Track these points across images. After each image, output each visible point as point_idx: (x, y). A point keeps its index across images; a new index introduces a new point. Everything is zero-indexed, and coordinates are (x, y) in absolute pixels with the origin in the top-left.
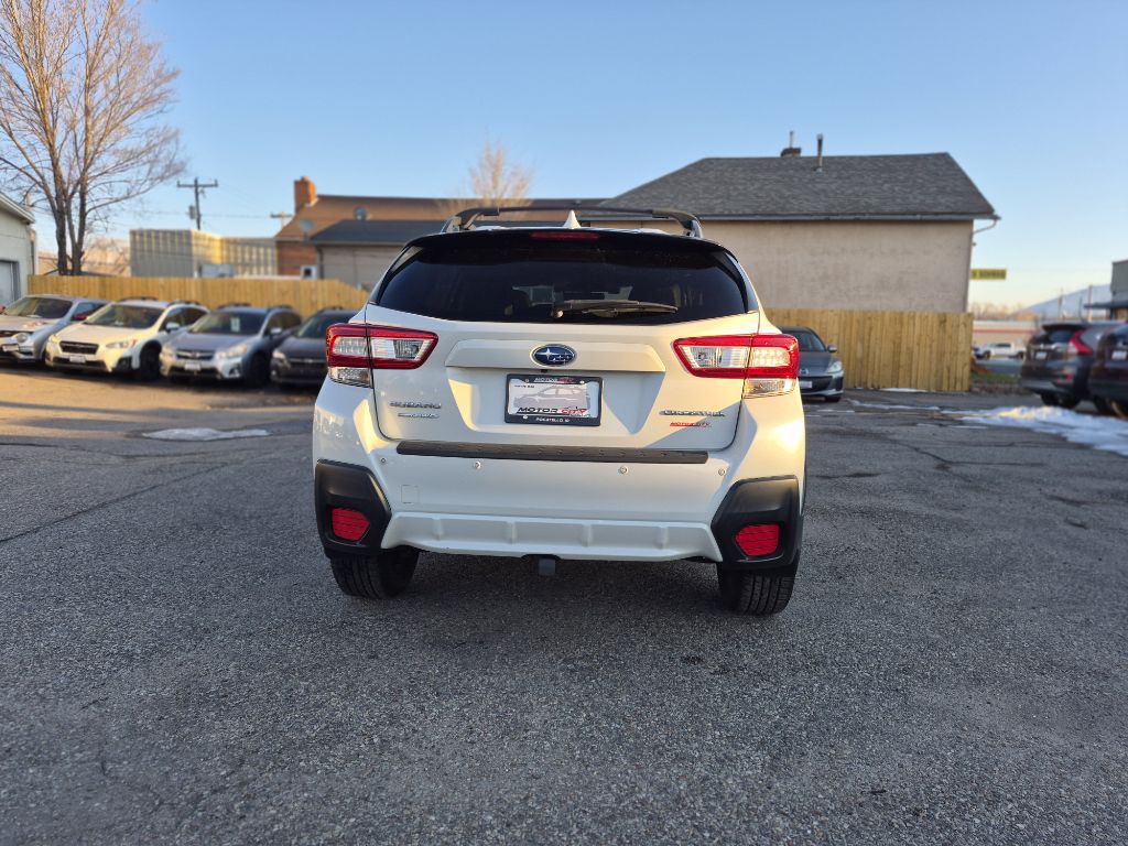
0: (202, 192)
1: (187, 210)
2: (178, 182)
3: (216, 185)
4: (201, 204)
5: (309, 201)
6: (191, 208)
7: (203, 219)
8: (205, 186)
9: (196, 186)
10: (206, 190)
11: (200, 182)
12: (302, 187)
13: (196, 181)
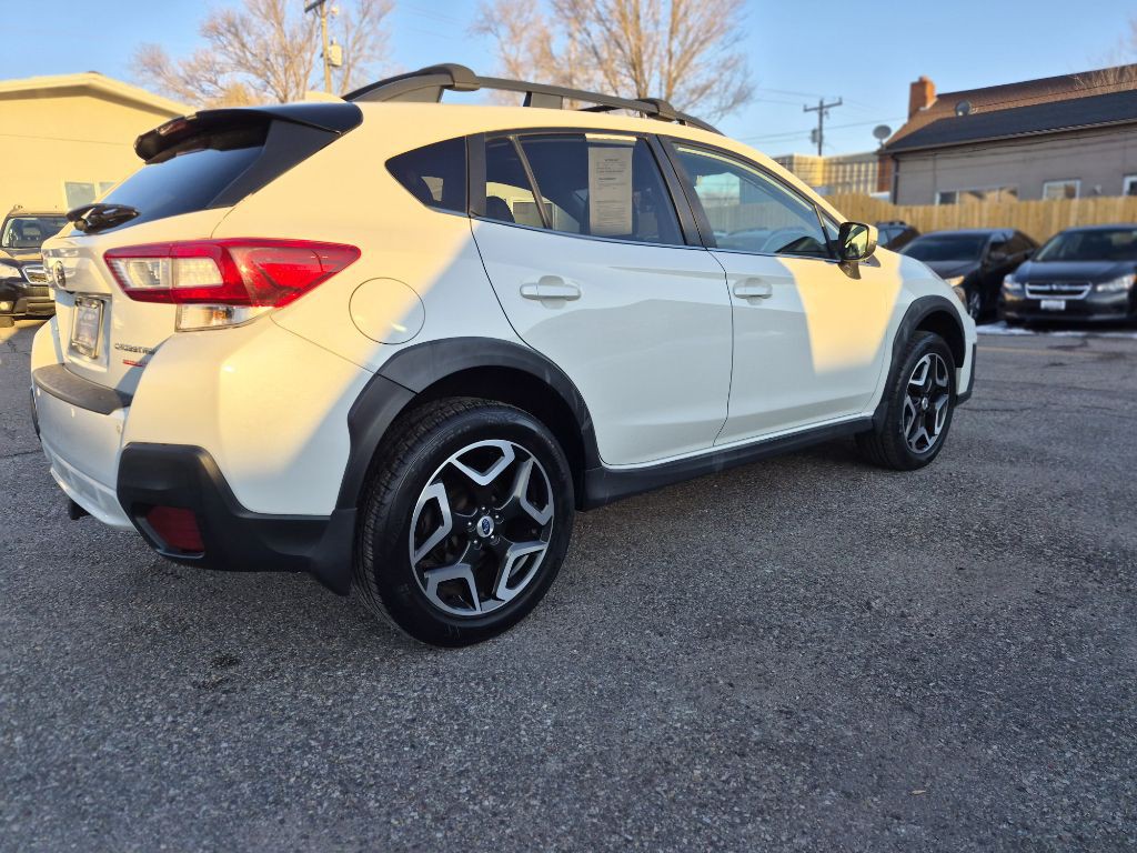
0: (826, 113)
1: (810, 134)
2: (805, 106)
3: (840, 103)
4: (825, 125)
5: (924, 104)
6: (814, 132)
7: (825, 141)
8: (829, 106)
9: (821, 107)
10: (830, 110)
11: (826, 103)
12: (919, 89)
13: (821, 103)
